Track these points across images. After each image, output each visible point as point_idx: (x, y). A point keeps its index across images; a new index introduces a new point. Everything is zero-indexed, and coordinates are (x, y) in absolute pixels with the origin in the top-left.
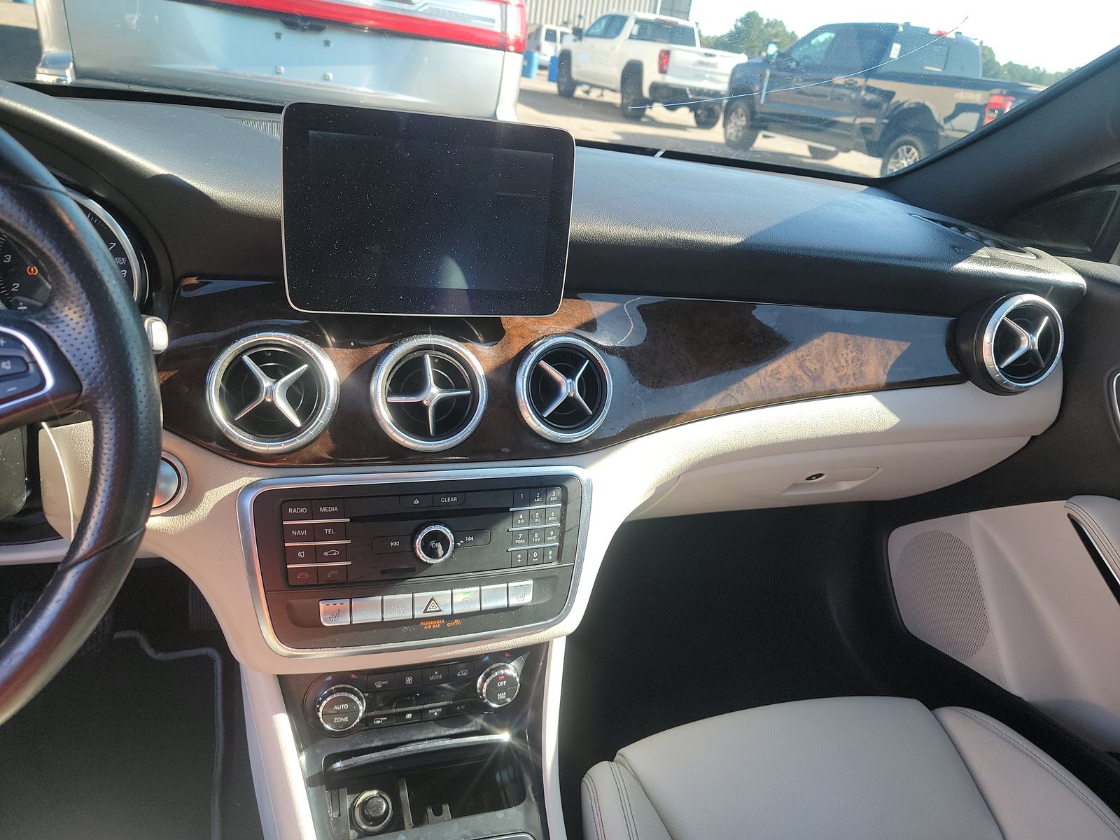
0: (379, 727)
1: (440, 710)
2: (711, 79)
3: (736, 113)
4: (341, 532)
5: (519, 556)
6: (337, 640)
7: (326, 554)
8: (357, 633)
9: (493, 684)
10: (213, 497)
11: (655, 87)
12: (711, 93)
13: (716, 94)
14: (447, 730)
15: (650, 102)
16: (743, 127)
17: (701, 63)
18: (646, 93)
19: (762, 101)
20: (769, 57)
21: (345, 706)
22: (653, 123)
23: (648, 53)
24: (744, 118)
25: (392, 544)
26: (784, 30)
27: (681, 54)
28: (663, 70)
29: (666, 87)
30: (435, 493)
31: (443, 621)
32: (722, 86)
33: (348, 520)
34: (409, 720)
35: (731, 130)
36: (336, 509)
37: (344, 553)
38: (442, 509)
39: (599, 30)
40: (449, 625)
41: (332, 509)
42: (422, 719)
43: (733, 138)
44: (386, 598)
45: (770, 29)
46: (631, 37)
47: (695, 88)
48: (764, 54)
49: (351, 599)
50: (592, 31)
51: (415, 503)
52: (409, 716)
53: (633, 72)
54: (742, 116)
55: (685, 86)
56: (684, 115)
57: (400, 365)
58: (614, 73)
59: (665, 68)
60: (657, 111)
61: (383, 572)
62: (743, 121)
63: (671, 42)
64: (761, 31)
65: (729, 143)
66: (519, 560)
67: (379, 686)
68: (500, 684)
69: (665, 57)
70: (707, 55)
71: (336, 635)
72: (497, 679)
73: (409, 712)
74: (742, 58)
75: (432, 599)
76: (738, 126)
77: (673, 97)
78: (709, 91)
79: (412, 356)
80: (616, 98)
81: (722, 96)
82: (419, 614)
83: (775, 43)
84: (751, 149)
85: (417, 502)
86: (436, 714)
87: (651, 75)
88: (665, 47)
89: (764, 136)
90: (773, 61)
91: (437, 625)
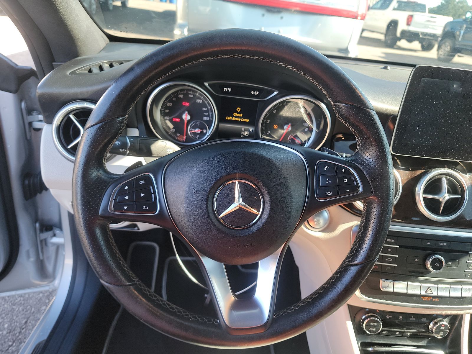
0: (384, 335)
1: (411, 333)
2: (433, 29)
3: (445, 45)
4: (395, 251)
5: (469, 274)
6: (385, 297)
7: (387, 259)
8: (394, 296)
9: (438, 328)
10: (342, 227)
11: (403, 33)
12: (432, 35)
13: (434, 36)
14: (412, 343)
15: (399, 39)
16: (448, 52)
17: (429, 21)
18: (398, 34)
19: (460, 39)
20: (467, 18)
21: (375, 324)
22: (400, 48)
23: (401, 17)
24: (449, 47)
25: (415, 260)
26: (467, 5)
27: (418, 17)
28: (408, 24)
29: (409, 32)
30: (437, 240)
31: (431, 298)
32: (439, 32)
33: (398, 247)
34: (397, 335)
35: (441, 52)
36: (394, 241)
37: (395, 261)
38: (440, 248)
39: (379, 5)
40: (434, 300)
41: (392, 241)
42: (402, 335)
43: (442, 57)
44: (409, 283)
45: (459, 4)
46: (394, 9)
47: (423, 33)
48: (464, 17)
49: (394, 281)
50: (375, 7)
51: (428, 243)
52: (398, 333)
53: (393, 24)
54: (448, 46)
55: (419, 32)
56: (416, 45)
57: (431, 181)
58: (383, 26)
59: (409, 23)
60: (403, 43)
61: (410, 272)
62: (448, 49)
63: (413, 11)
64: (455, 5)
65: (439, 59)
66: (469, 276)
67: (388, 318)
68: (442, 328)
69: (410, 18)
70: (432, 17)
71: (385, 295)
72: (441, 326)
73: (398, 332)
74: (450, 19)
75: (429, 288)
76: (445, 51)
77: (411, 36)
78: (431, 34)
79: (436, 178)
80: (382, 37)
81: (438, 37)
82: (423, 293)
83: (470, 12)
84: (451, 62)
85: (429, 243)
86: (409, 335)
87: (402, 27)
88: (411, 13)
89: (459, 56)
90: (468, 20)
91: (429, 299)
